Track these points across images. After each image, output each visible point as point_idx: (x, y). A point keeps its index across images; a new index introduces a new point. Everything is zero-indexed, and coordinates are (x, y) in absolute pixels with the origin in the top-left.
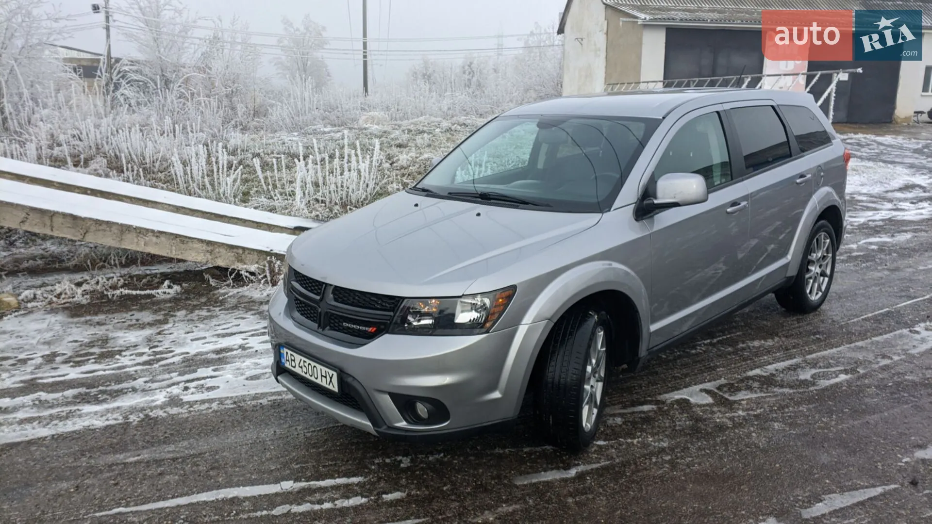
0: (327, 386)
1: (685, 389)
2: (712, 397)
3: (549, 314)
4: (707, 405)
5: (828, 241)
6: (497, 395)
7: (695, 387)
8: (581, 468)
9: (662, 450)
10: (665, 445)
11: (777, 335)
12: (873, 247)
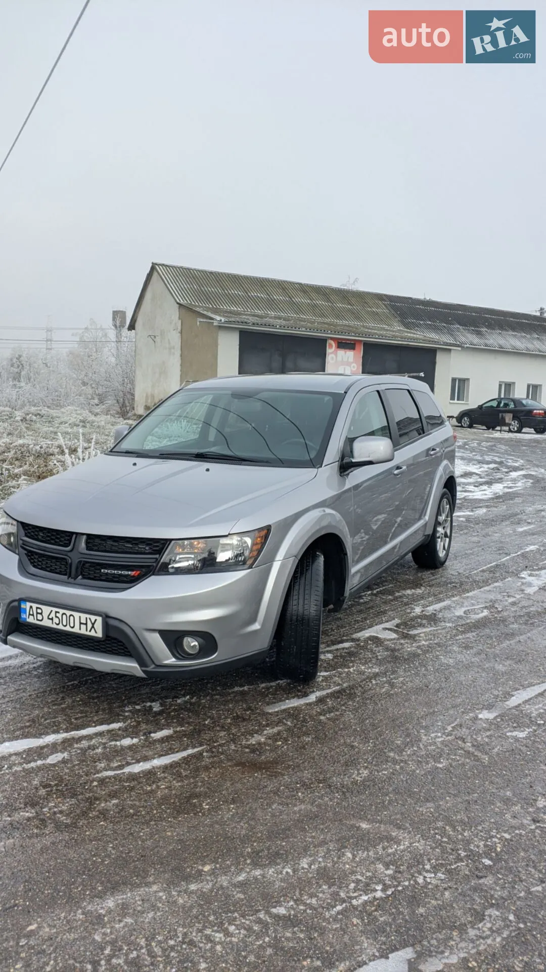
0: (88, 633)
1: (370, 629)
2: (396, 633)
3: (295, 552)
4: (394, 639)
5: (448, 506)
6: (256, 626)
7: (378, 626)
8: (318, 694)
9: (376, 675)
10: (377, 670)
11: (421, 585)
12: (461, 519)
